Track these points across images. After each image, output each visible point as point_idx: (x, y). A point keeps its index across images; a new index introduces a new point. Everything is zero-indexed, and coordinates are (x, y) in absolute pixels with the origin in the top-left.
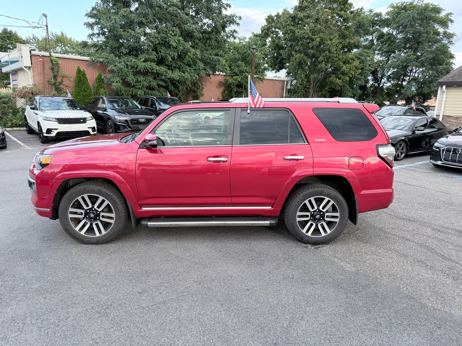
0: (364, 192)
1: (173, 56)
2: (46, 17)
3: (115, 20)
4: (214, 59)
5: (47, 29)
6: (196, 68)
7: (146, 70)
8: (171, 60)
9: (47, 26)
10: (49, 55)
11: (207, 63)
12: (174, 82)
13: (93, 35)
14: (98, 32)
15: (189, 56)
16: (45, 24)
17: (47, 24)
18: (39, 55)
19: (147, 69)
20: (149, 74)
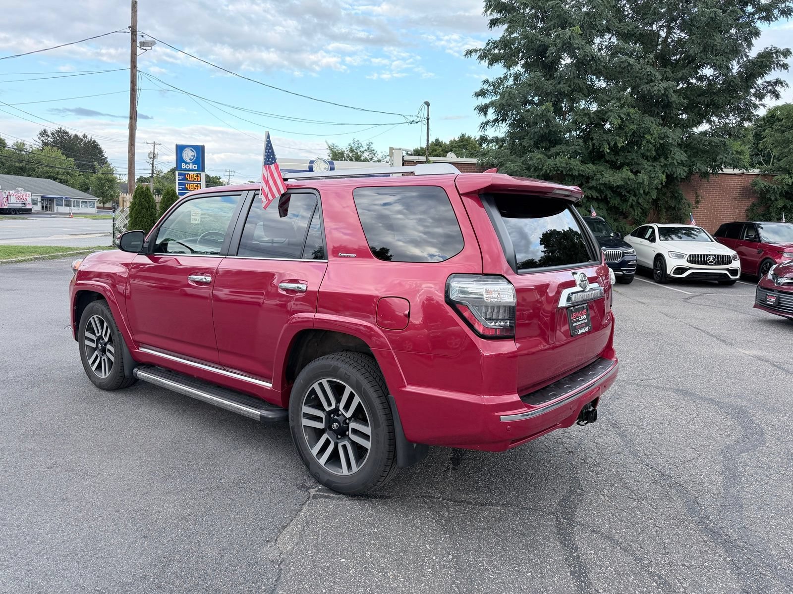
0: (410, 388)
1: (612, 143)
2: (428, 106)
3: (509, 94)
4: (713, 144)
5: (428, 123)
6: (666, 163)
7: (559, 172)
8: (608, 151)
9: (428, 119)
10: (426, 159)
11: (702, 152)
12: (618, 190)
13: (487, 123)
14: (494, 117)
15: (649, 142)
16: (426, 116)
17: (428, 116)
18: (413, 161)
19: (559, 170)
20: (567, 179)
